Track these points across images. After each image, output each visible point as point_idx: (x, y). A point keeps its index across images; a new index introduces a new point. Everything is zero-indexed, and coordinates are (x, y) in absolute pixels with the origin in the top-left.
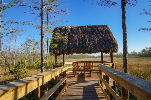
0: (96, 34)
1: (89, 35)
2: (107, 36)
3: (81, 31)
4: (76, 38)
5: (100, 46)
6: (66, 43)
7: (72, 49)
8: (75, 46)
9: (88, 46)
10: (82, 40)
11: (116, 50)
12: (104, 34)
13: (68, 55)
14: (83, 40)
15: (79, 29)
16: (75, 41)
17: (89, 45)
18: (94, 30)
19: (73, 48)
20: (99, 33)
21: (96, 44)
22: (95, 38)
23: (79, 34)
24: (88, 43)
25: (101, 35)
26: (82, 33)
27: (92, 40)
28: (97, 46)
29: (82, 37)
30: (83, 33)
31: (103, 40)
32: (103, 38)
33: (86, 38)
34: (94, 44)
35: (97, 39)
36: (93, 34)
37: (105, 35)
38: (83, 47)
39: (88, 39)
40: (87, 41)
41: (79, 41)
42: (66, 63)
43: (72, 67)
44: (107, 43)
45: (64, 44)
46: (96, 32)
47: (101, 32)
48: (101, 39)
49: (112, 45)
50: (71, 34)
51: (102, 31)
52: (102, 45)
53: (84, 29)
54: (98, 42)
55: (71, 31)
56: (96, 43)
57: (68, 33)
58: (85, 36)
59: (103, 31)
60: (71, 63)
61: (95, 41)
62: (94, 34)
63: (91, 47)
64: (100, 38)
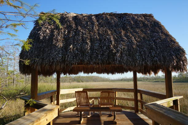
0: (132, 28)
1: (115, 31)
2: (157, 33)
3: (98, 21)
4: (85, 34)
5: (145, 54)
6: (60, 44)
7: (73, 58)
8: (83, 51)
9: (115, 53)
10: (100, 39)
11: (184, 65)
12: (150, 29)
13: (68, 74)
14: (103, 40)
15: (93, 17)
16: (83, 40)
17: (118, 51)
18: (124, 21)
19: (76, 58)
20: (138, 27)
21: (133, 48)
22: (131, 36)
23: (93, 28)
24: (114, 46)
25: (142, 31)
26: (100, 25)
27: (123, 41)
28: (137, 54)
29: (99, 33)
30: (102, 26)
31: (149, 41)
32: (148, 37)
33: (108, 35)
34: (129, 50)
35: (135, 38)
36: (124, 28)
37: (152, 32)
38: (103, 55)
39: (114, 38)
40: (111, 41)
41: (91, 41)
42: (62, 92)
43: (75, 99)
44: (161, 47)
45: (55, 46)
46: (131, 24)
47: (141, 25)
48: (144, 38)
49: (173, 52)
50: (74, 26)
51: (143, 23)
52: (150, 53)
53: (102, 19)
54: (137, 46)
55: (75, 21)
56: (134, 46)
57: (67, 25)
58: (106, 32)
59: (146, 22)
60: (73, 91)
61: (132, 43)
62: (128, 29)
63: (121, 56)
64: (142, 36)
